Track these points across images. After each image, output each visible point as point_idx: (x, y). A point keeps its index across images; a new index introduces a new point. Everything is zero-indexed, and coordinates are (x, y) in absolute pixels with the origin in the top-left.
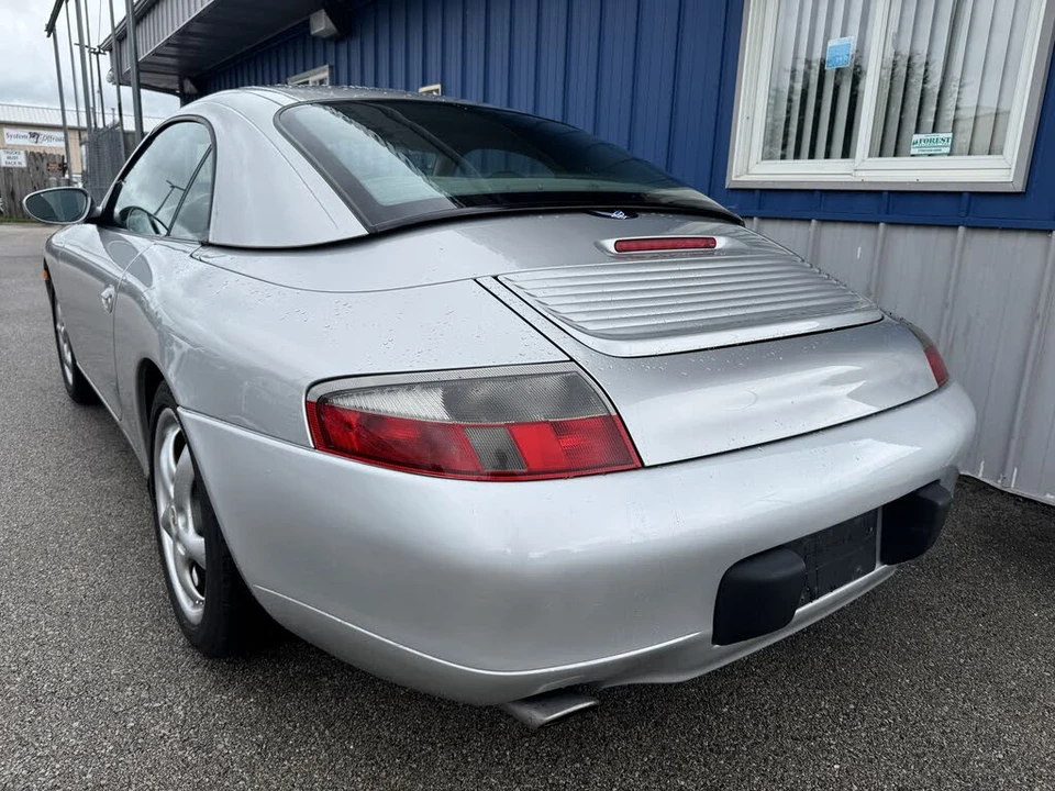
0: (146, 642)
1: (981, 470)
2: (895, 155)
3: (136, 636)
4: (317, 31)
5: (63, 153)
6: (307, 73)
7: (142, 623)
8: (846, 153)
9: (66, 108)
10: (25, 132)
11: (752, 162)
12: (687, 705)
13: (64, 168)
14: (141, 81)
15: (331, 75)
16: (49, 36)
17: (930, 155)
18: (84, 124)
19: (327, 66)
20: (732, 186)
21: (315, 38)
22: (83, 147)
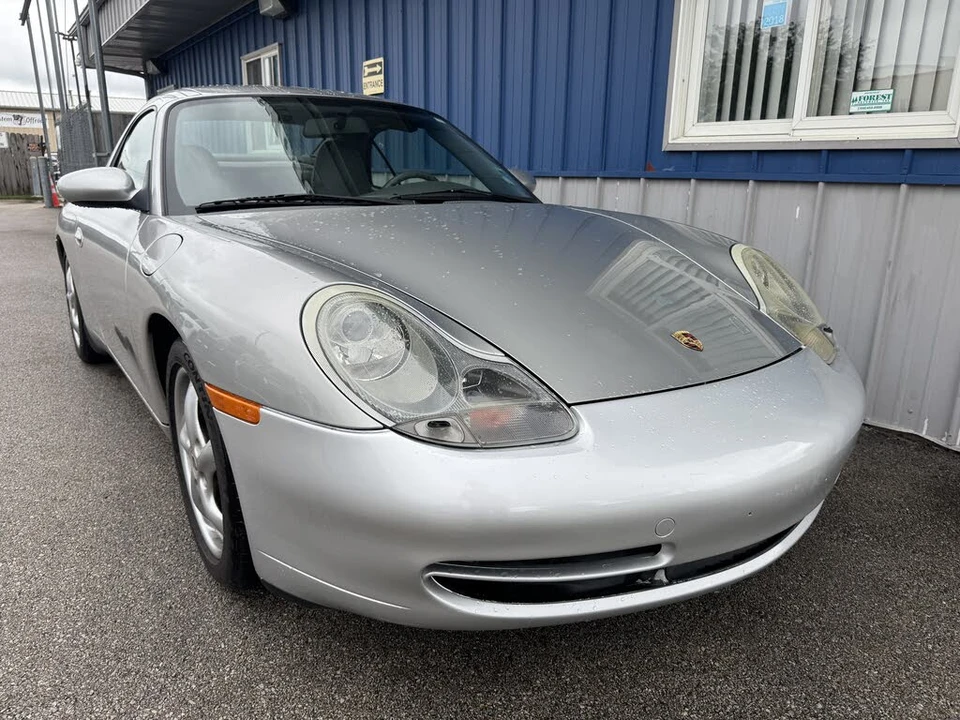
0: (77, 646)
1: (925, 428)
2: (833, 114)
3: (68, 639)
4: (266, 10)
5: (42, 133)
6: (258, 52)
7: (75, 622)
8: (782, 113)
9: (42, 91)
10: (10, 115)
11: (689, 125)
12: (644, 708)
13: (43, 148)
14: (105, 64)
15: (281, 52)
16: (23, 24)
17: (868, 113)
18: (58, 106)
19: (277, 44)
20: (667, 149)
21: (264, 17)
22: (58, 127)
